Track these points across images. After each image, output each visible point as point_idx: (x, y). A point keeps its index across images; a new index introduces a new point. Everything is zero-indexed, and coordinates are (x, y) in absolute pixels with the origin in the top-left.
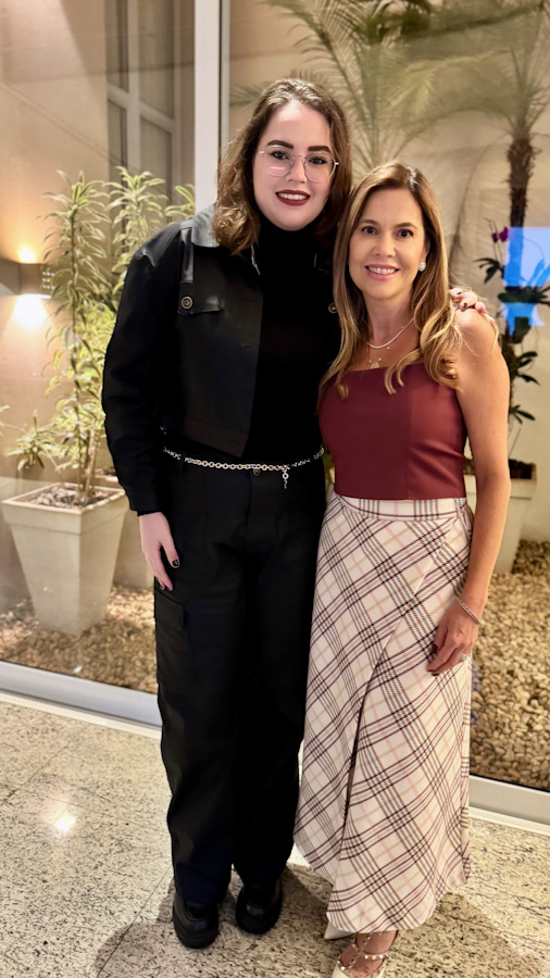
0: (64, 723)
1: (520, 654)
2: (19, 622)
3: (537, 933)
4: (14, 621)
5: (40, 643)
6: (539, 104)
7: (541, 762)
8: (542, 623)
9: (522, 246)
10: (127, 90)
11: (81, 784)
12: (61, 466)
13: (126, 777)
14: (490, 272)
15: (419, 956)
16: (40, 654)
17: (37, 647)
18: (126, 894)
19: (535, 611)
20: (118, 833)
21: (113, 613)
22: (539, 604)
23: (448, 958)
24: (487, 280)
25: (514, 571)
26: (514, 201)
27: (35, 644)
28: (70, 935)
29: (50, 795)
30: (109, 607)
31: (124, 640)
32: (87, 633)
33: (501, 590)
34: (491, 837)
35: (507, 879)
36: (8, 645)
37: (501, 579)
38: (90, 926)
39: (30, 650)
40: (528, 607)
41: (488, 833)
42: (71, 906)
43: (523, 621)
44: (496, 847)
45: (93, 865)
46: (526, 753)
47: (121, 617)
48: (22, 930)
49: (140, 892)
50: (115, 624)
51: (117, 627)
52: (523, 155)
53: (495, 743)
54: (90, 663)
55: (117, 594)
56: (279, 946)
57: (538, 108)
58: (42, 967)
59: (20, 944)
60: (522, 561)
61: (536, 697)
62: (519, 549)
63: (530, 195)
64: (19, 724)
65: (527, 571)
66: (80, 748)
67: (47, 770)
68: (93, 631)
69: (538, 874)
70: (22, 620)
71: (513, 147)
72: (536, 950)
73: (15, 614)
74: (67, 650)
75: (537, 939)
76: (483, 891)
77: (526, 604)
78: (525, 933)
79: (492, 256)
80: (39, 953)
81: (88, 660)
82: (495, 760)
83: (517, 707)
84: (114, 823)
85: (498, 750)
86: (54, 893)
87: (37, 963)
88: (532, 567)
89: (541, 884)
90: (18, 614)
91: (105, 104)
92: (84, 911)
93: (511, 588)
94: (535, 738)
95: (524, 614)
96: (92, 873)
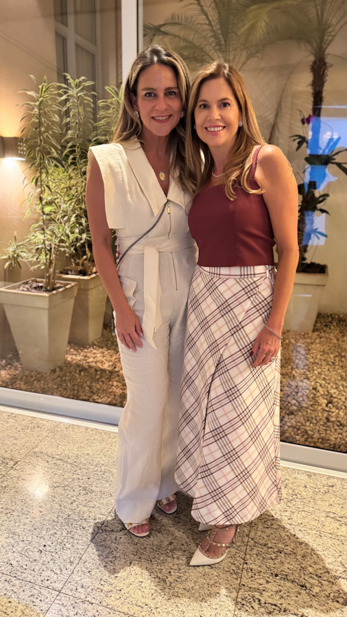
0: (45, 422)
1: (320, 378)
2: (9, 366)
3: (339, 531)
4: (6, 365)
5: (24, 377)
6: (330, 35)
7: (336, 438)
8: (332, 361)
9: (319, 127)
10: (67, 26)
11: (58, 457)
12: (33, 267)
13: (86, 452)
14: (300, 144)
15: (270, 545)
16: (25, 384)
17: (23, 380)
18: (91, 517)
19: (328, 353)
20: (83, 483)
21: (69, 359)
22: (330, 349)
23: (287, 546)
24: (298, 149)
25: (313, 331)
26: (315, 98)
27: (22, 378)
28: (59, 541)
29: (40, 464)
30: (66, 356)
31: (77, 375)
32: (54, 371)
33: (307, 342)
34: (308, 480)
35: (319, 502)
36: (4, 379)
37: (306, 336)
38: (71, 536)
39: (19, 382)
40: (324, 351)
41: (307, 477)
42: (58, 525)
43: (321, 359)
44: (312, 485)
45: (70, 502)
46: (326, 434)
47: (75, 362)
48: (30, 539)
49: (100, 516)
50: (71, 366)
51: (72, 368)
52: (321, 68)
53: (308, 428)
54: (57, 389)
55: (70, 349)
56: (186, 543)
57: (330, 38)
58: (44, 559)
59: (29, 547)
60: (319, 325)
61: (330, 402)
62: (317, 318)
63: (324, 94)
64: (16, 424)
65: (322, 331)
66: (56, 436)
67: (37, 450)
68: (57, 370)
69: (337, 499)
70: (11, 365)
71: (315, 63)
72: (338, 540)
73: (6, 361)
74: (42, 382)
75: (339, 534)
76: (305, 509)
77: (322, 350)
78: (332, 531)
79: (302, 134)
80: (41, 551)
81: (56, 387)
82: (308, 438)
83: (320, 408)
84: (81, 478)
85: (309, 432)
86: (47, 518)
87: (41, 557)
88: (325, 328)
89: (339, 504)
90: (9, 361)
91: (54, 35)
92: (67, 527)
93: (313, 341)
94: (332, 426)
95: (321, 355)
96: (70, 506)
